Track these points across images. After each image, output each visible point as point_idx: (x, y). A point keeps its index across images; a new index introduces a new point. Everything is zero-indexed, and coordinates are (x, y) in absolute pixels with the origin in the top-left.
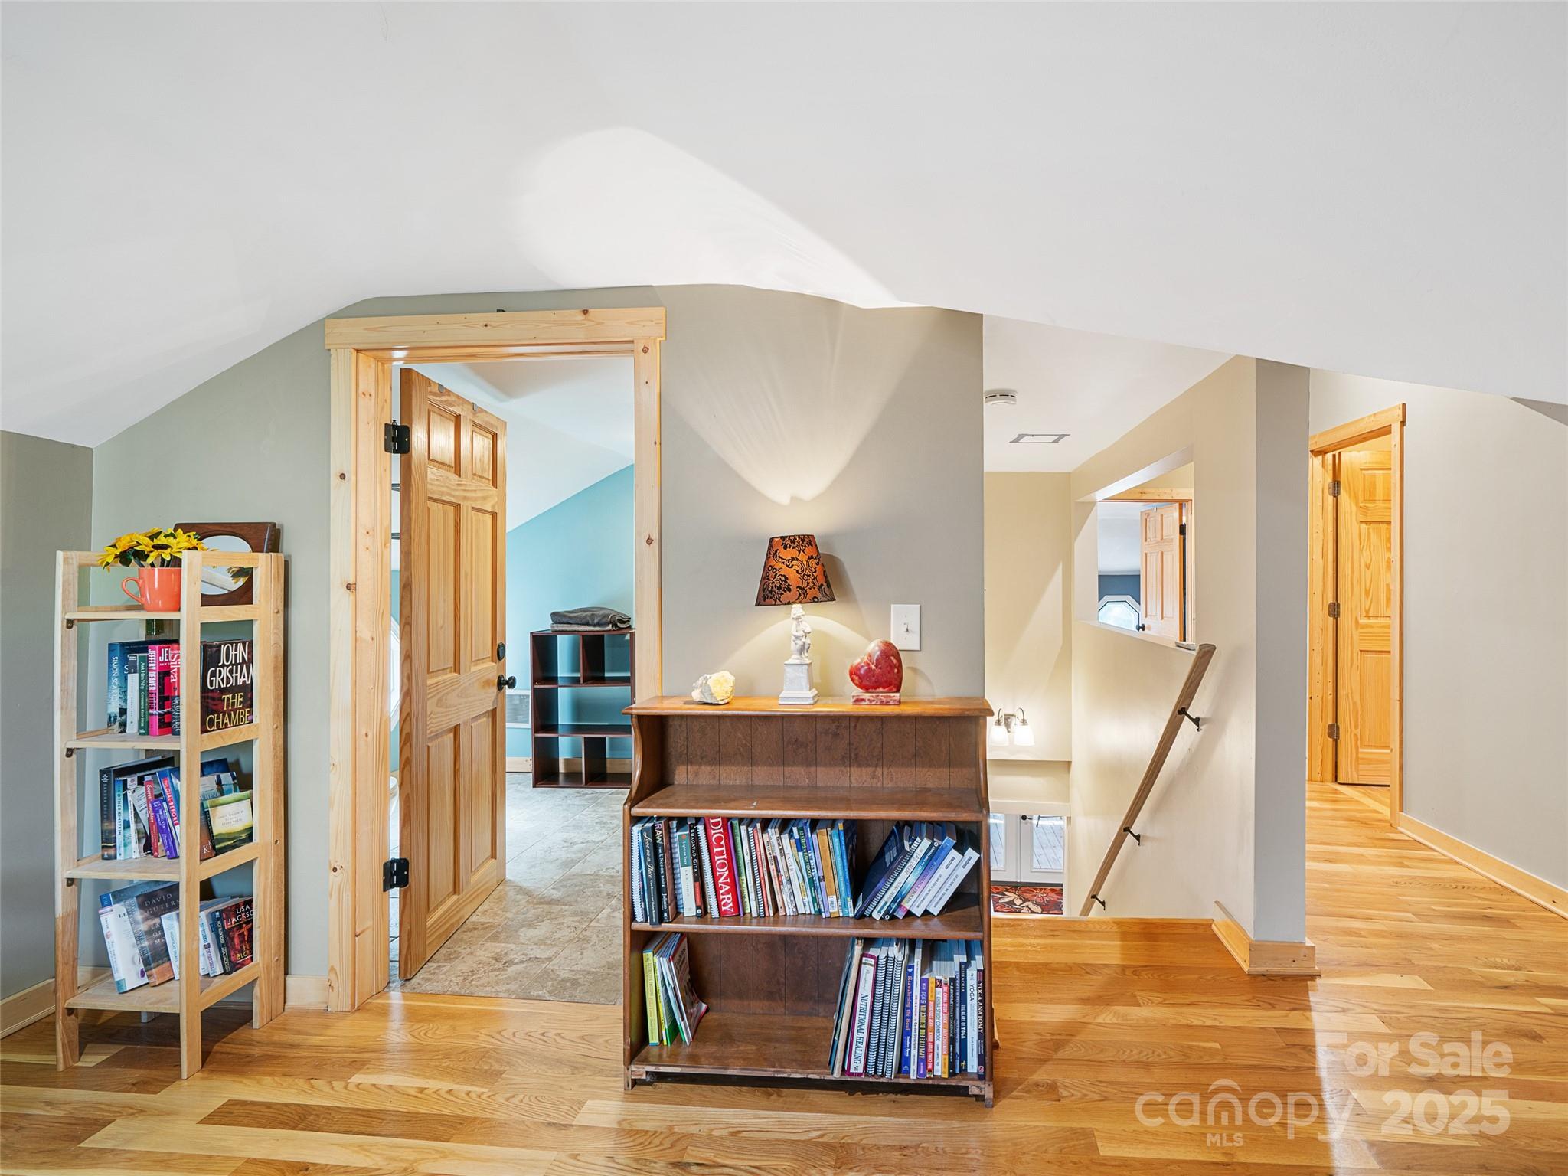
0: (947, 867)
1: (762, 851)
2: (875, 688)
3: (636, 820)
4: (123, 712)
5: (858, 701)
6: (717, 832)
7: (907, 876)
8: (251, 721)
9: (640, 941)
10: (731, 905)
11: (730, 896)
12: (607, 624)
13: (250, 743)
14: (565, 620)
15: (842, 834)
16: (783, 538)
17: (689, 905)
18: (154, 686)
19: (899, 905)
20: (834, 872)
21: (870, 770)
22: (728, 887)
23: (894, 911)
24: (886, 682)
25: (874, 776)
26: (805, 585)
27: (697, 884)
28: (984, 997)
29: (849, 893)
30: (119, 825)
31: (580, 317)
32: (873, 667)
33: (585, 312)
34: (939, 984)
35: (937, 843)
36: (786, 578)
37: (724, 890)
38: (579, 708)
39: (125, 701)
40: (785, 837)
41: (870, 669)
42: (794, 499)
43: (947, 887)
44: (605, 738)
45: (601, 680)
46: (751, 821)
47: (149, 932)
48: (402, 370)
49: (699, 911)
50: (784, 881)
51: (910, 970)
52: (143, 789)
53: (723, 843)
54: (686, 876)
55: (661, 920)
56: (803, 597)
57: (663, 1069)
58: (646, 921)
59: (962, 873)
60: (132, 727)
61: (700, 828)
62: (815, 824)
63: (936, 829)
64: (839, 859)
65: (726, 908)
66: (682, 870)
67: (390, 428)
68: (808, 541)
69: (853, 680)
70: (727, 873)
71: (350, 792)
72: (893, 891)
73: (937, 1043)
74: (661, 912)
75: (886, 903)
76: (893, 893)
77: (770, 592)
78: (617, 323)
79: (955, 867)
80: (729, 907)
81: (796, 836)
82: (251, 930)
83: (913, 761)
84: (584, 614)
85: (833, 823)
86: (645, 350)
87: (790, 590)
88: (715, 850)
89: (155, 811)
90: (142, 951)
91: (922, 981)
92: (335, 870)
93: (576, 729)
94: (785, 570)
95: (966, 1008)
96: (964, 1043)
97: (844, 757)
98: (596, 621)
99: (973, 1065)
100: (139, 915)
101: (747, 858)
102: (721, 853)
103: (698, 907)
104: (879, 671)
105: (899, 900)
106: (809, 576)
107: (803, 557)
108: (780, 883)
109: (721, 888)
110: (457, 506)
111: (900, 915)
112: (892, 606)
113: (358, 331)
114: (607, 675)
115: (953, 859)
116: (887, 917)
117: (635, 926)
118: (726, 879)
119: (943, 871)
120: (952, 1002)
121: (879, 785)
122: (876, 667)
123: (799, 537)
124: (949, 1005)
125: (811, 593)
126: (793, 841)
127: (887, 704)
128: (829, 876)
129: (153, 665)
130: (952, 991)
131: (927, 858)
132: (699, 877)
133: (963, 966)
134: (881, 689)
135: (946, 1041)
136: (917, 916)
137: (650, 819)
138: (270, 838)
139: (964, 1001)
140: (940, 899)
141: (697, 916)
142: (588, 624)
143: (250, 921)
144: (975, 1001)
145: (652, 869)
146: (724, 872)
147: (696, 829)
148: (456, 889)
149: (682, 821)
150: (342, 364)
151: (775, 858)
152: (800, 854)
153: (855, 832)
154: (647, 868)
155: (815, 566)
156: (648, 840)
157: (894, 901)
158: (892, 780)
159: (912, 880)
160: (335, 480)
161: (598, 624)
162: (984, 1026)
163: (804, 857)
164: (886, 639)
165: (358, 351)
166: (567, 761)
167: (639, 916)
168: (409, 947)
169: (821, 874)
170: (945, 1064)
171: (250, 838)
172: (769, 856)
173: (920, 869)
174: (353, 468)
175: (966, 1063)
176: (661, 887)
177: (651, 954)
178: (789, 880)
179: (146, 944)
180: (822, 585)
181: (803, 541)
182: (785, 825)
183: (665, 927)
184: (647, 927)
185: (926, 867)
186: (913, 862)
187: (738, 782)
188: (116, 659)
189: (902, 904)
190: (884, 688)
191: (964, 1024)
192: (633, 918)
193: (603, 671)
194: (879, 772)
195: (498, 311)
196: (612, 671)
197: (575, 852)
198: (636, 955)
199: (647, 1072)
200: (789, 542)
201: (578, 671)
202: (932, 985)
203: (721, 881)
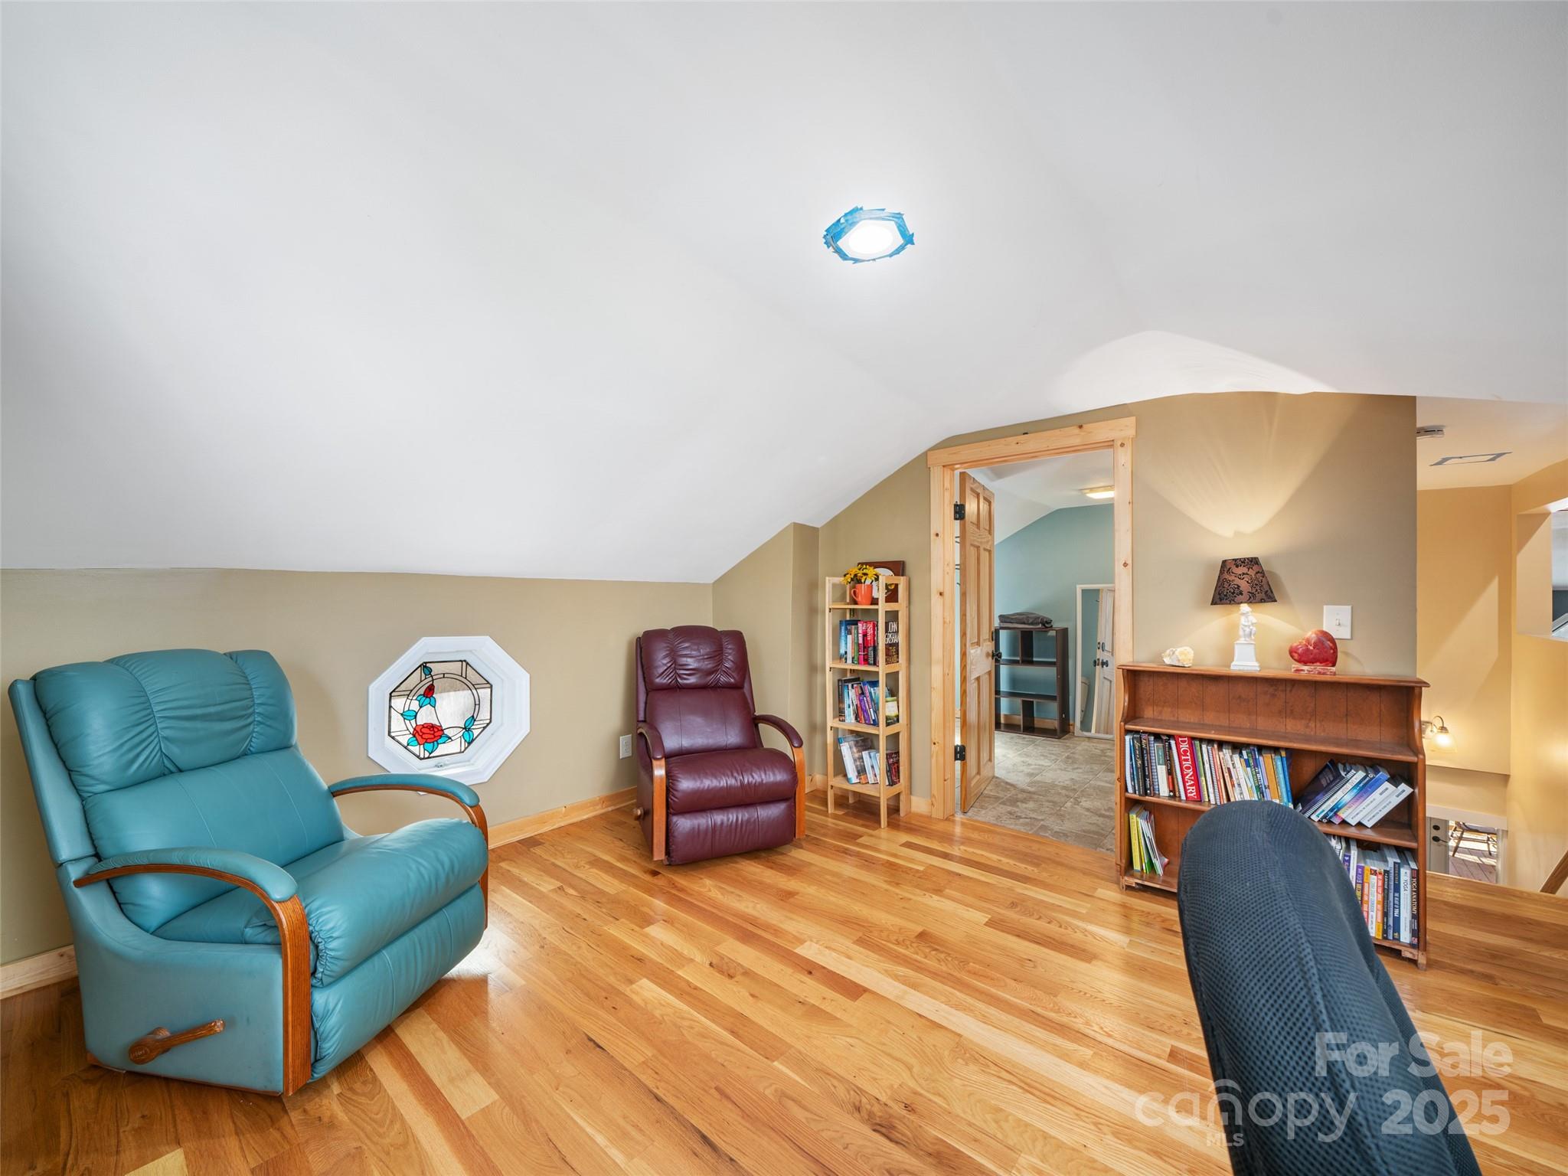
0: (1381, 794)
1: (1219, 763)
2: (1313, 663)
3: (1128, 732)
4: (846, 653)
5: (1298, 671)
6: (1184, 746)
7: (1343, 794)
8: (898, 662)
9: (1131, 804)
10: (1195, 793)
11: (1194, 788)
12: (1038, 624)
13: (898, 672)
14: (1008, 620)
15: (1285, 759)
16: (1235, 560)
17: (1164, 790)
18: (861, 641)
19: (1336, 814)
20: (1278, 784)
21: (1303, 722)
22: (1192, 782)
23: (1331, 817)
24: (1323, 659)
25: (1307, 726)
26: (1254, 591)
27: (1170, 777)
28: (1418, 888)
29: (1291, 800)
30: (846, 706)
31: (1077, 431)
32: (1311, 648)
33: (1081, 427)
34: (1374, 873)
35: (1371, 775)
36: (1239, 586)
37: (1190, 783)
38: (1014, 681)
39: (846, 648)
40: (1236, 757)
41: (1308, 649)
42: (1237, 534)
43: (1380, 808)
44: (1033, 702)
45: (1031, 663)
46: (1210, 742)
47: (859, 758)
48: (961, 473)
49: (1172, 794)
50: (1236, 785)
51: (1347, 858)
52: (853, 690)
53: (1188, 754)
54: (1161, 771)
55: (1146, 794)
56: (1252, 599)
57: (1146, 883)
58: (1135, 793)
59: (1395, 801)
60: (849, 661)
61: (1173, 742)
62: (1261, 748)
63: (1371, 764)
64: (1281, 776)
65: (1192, 795)
66: (1159, 767)
67: (956, 506)
68: (1254, 561)
69: (1292, 657)
70: (1191, 773)
71: (942, 703)
72: (1330, 804)
73: (1371, 913)
74: (1146, 789)
75: (1323, 811)
76: (1330, 805)
77: (1226, 596)
78: (1102, 431)
79: (1388, 796)
80: (1193, 794)
81: (1246, 757)
82: (898, 767)
83: (1345, 719)
84: (1022, 616)
85: (1276, 750)
86: (1122, 445)
87: (1242, 594)
88: (1183, 758)
89: (860, 701)
90: (857, 767)
91: (1358, 867)
92: (934, 744)
93: (1011, 695)
94: (1237, 581)
95: (1400, 895)
96: (1397, 920)
97: (1280, 712)
98: (1031, 621)
99: (1405, 936)
100: (855, 750)
101: (1207, 766)
102: (1187, 760)
103: (1170, 791)
104: (1316, 651)
105: (1335, 810)
106: (1256, 585)
107: (1252, 572)
108: (1233, 785)
109: (1187, 782)
110: (978, 547)
111: (1336, 821)
112: (1325, 607)
113: (945, 456)
114: (1035, 659)
115: (1387, 789)
116: (1325, 821)
117: (1127, 794)
118: (1191, 776)
119: (1376, 795)
120: (1386, 887)
121: (1312, 733)
122: (1314, 648)
123: (1248, 559)
124: (1384, 889)
125: (1259, 596)
126: (1242, 760)
127: (1324, 674)
128: (1273, 785)
129: (860, 631)
130: (1386, 880)
131: (1362, 784)
132: (1170, 772)
133: (1397, 866)
134: (1318, 664)
135: (1380, 914)
136: (1352, 825)
137: (1137, 732)
138: (905, 723)
139: (1397, 889)
140: (1374, 816)
141: (1170, 796)
142: (1024, 623)
143: (898, 762)
144: (1408, 892)
145: (1140, 762)
146: (1190, 772)
147: (1169, 743)
148: (979, 773)
149: (1157, 737)
150: (936, 473)
151: (1229, 769)
152: (1249, 769)
153: (1293, 757)
154: (1136, 761)
155: (1261, 578)
156: (1137, 745)
157: (1332, 810)
158: (1324, 731)
159: (1348, 798)
160: (933, 537)
161: (1032, 624)
162: (1418, 910)
163: (1252, 772)
164: (1321, 629)
165: (944, 466)
166: (1005, 716)
167: (1130, 790)
168: (966, 795)
169: (1266, 784)
170: (1378, 929)
171: (898, 721)
172: (1223, 767)
173: (1355, 791)
174: (942, 529)
175: (1399, 934)
176: (1144, 774)
177: (1135, 816)
178: (1239, 785)
179: (858, 763)
180: (1267, 591)
181: (1251, 561)
182: (1237, 747)
183: (1148, 798)
184: (1136, 796)
185: (1361, 789)
186: (1349, 786)
187: (1192, 720)
188: (843, 628)
189: (1338, 813)
190: (1321, 663)
191: (1397, 906)
192: (1126, 790)
193: (1032, 657)
194: (1312, 724)
195: (1024, 434)
196: (1036, 657)
197: (1033, 769)
198: (1126, 815)
199: (1136, 883)
200: (1238, 562)
201: (1017, 656)
202: (1367, 872)
203: (1187, 777)
